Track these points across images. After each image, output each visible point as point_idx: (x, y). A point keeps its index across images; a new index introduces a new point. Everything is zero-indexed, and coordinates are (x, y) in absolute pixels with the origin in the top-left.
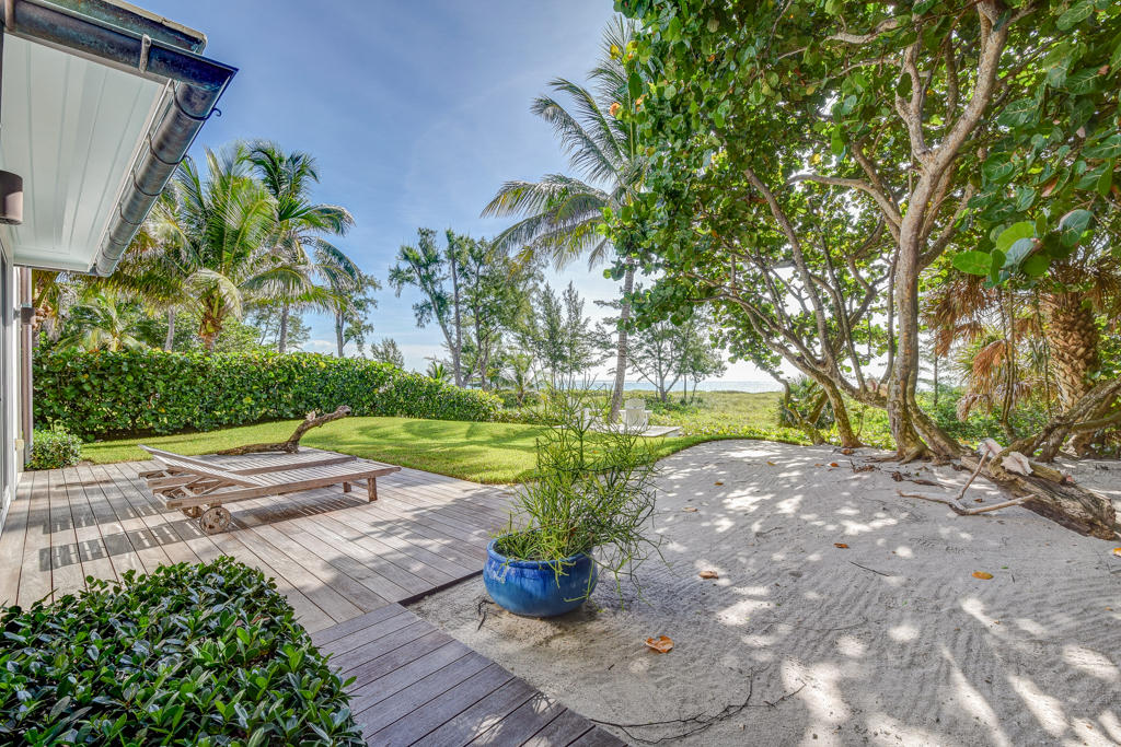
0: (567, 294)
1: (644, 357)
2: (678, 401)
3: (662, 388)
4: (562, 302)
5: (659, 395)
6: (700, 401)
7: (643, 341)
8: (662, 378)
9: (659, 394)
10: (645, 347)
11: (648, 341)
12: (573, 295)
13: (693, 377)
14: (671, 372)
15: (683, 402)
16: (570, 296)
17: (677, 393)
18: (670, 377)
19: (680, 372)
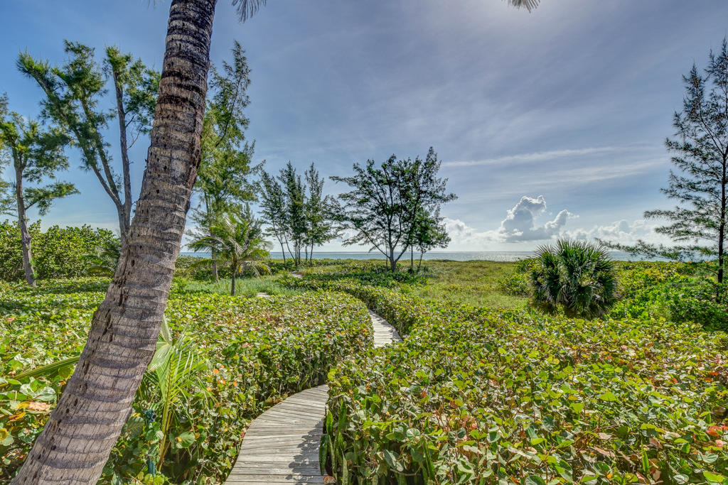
0: (309, 175)
1: (375, 229)
2: (406, 269)
3: (391, 258)
4: (304, 182)
5: (389, 265)
6: (426, 269)
7: (374, 213)
8: (392, 249)
9: (389, 263)
10: (376, 219)
11: (379, 214)
12: (315, 176)
13: (419, 247)
14: (399, 244)
15: (410, 271)
16: (312, 176)
17: (405, 261)
18: (399, 249)
19: (408, 243)
